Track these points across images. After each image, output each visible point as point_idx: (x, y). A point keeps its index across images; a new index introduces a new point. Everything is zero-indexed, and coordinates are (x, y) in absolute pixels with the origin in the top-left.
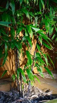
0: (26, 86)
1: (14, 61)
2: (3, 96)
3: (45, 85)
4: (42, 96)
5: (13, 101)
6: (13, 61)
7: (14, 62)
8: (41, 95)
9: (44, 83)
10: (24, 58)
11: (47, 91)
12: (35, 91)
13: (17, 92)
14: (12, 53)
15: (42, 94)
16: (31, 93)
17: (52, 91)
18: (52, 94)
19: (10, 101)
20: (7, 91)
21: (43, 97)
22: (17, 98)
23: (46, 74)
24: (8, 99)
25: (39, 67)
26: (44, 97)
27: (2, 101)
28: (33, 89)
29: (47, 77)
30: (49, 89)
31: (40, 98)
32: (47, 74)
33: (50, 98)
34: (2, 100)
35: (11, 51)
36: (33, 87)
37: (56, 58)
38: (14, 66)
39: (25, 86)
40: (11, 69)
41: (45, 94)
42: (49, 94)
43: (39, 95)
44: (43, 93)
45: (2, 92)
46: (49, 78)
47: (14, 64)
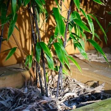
0: (53, 77)
1: (29, 31)
2: (9, 96)
3: (90, 74)
4: (85, 94)
5: (30, 102)
6: (27, 31)
7: (27, 33)
8: (82, 93)
9: (87, 71)
10: (47, 26)
11: (95, 85)
12: (71, 86)
13: (35, 88)
14: (23, 16)
15: (84, 91)
16: (64, 89)
17: (103, 85)
18: (103, 90)
19: (25, 103)
20: (17, 87)
21: (88, 97)
22: (37, 97)
23: (91, 55)
24: (20, 99)
25: (78, 40)
26: (89, 95)
27: (10, 103)
28: (66, 83)
29: (92, 60)
30: (98, 82)
31: (81, 98)
32: (93, 55)
33: (100, 97)
34: (9, 101)
35: (21, 13)
36: (67, 78)
37: (110, 23)
38: (28, 40)
39: (50, 77)
40: (24, 47)
41: (90, 90)
42: (98, 90)
43: (79, 92)
44: (86, 89)
45: (8, 90)
46: (97, 61)
47: (28, 37)
